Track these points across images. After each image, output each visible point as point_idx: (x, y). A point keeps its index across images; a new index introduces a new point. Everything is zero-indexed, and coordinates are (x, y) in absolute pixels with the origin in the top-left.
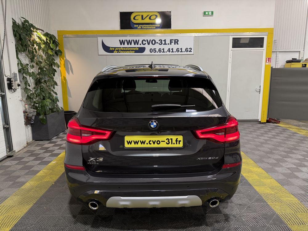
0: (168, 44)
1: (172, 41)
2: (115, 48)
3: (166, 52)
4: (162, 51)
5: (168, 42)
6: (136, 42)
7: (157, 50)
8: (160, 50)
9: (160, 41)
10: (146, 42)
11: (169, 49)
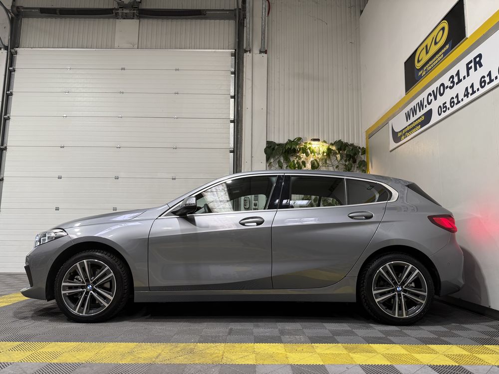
0: (464, 78)
1: (470, 66)
2: (402, 131)
3: (462, 100)
4: (456, 102)
5: (463, 73)
6: (421, 106)
7: (448, 105)
8: (452, 102)
9: (451, 79)
10: (432, 97)
11: (467, 89)
